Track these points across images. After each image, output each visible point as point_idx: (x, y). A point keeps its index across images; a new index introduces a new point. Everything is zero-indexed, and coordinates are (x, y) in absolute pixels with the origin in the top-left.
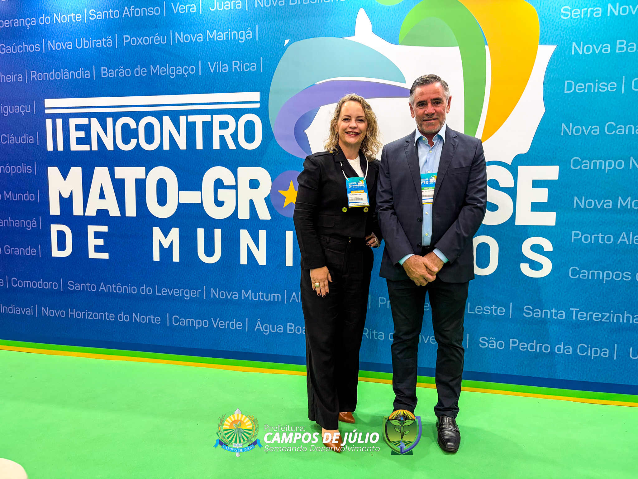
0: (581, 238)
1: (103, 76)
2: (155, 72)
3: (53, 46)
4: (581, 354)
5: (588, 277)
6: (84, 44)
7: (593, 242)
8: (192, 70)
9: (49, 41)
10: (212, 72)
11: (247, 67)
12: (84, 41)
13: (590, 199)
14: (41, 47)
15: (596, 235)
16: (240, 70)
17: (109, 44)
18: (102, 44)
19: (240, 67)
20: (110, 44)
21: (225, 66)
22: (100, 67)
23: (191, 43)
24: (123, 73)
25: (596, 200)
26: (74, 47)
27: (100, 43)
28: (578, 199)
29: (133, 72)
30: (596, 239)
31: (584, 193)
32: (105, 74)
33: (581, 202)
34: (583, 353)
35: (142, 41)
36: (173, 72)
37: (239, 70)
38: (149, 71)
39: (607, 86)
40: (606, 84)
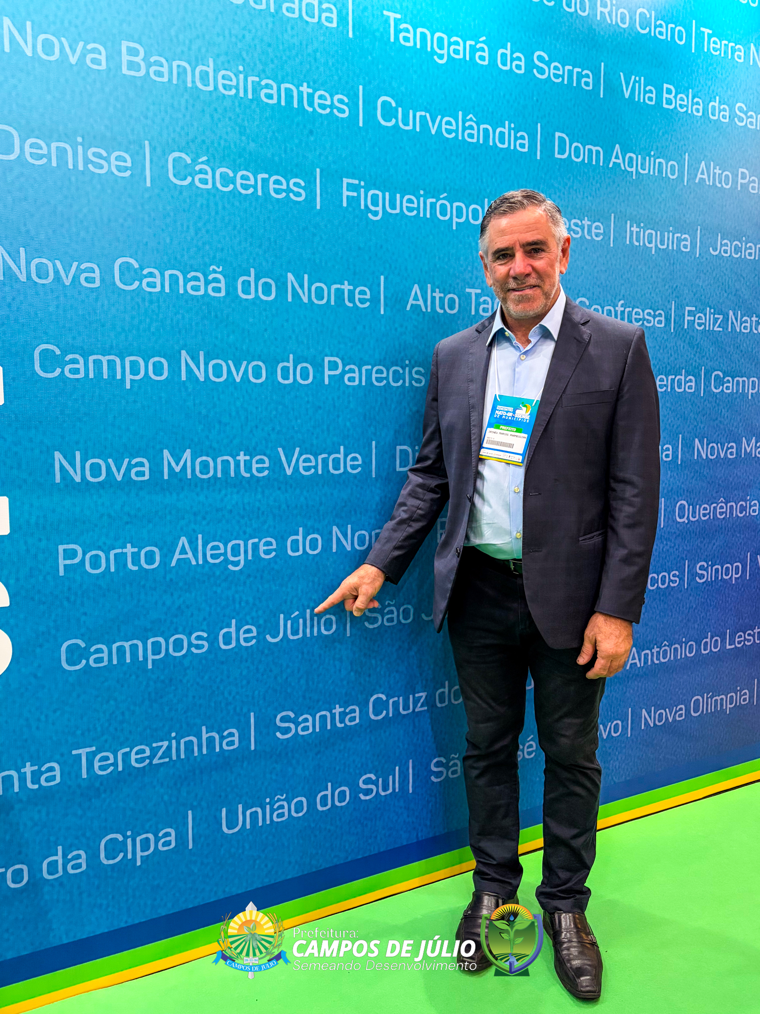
0: (83, 561)
4: (111, 862)
5: (110, 659)
7: (113, 569)
13: (94, 457)
15: (119, 551)
25: (110, 461)
28: (65, 457)
30: (120, 559)
31: (77, 443)
33: (73, 466)
34: (114, 858)
39: (107, 159)
40: (105, 154)
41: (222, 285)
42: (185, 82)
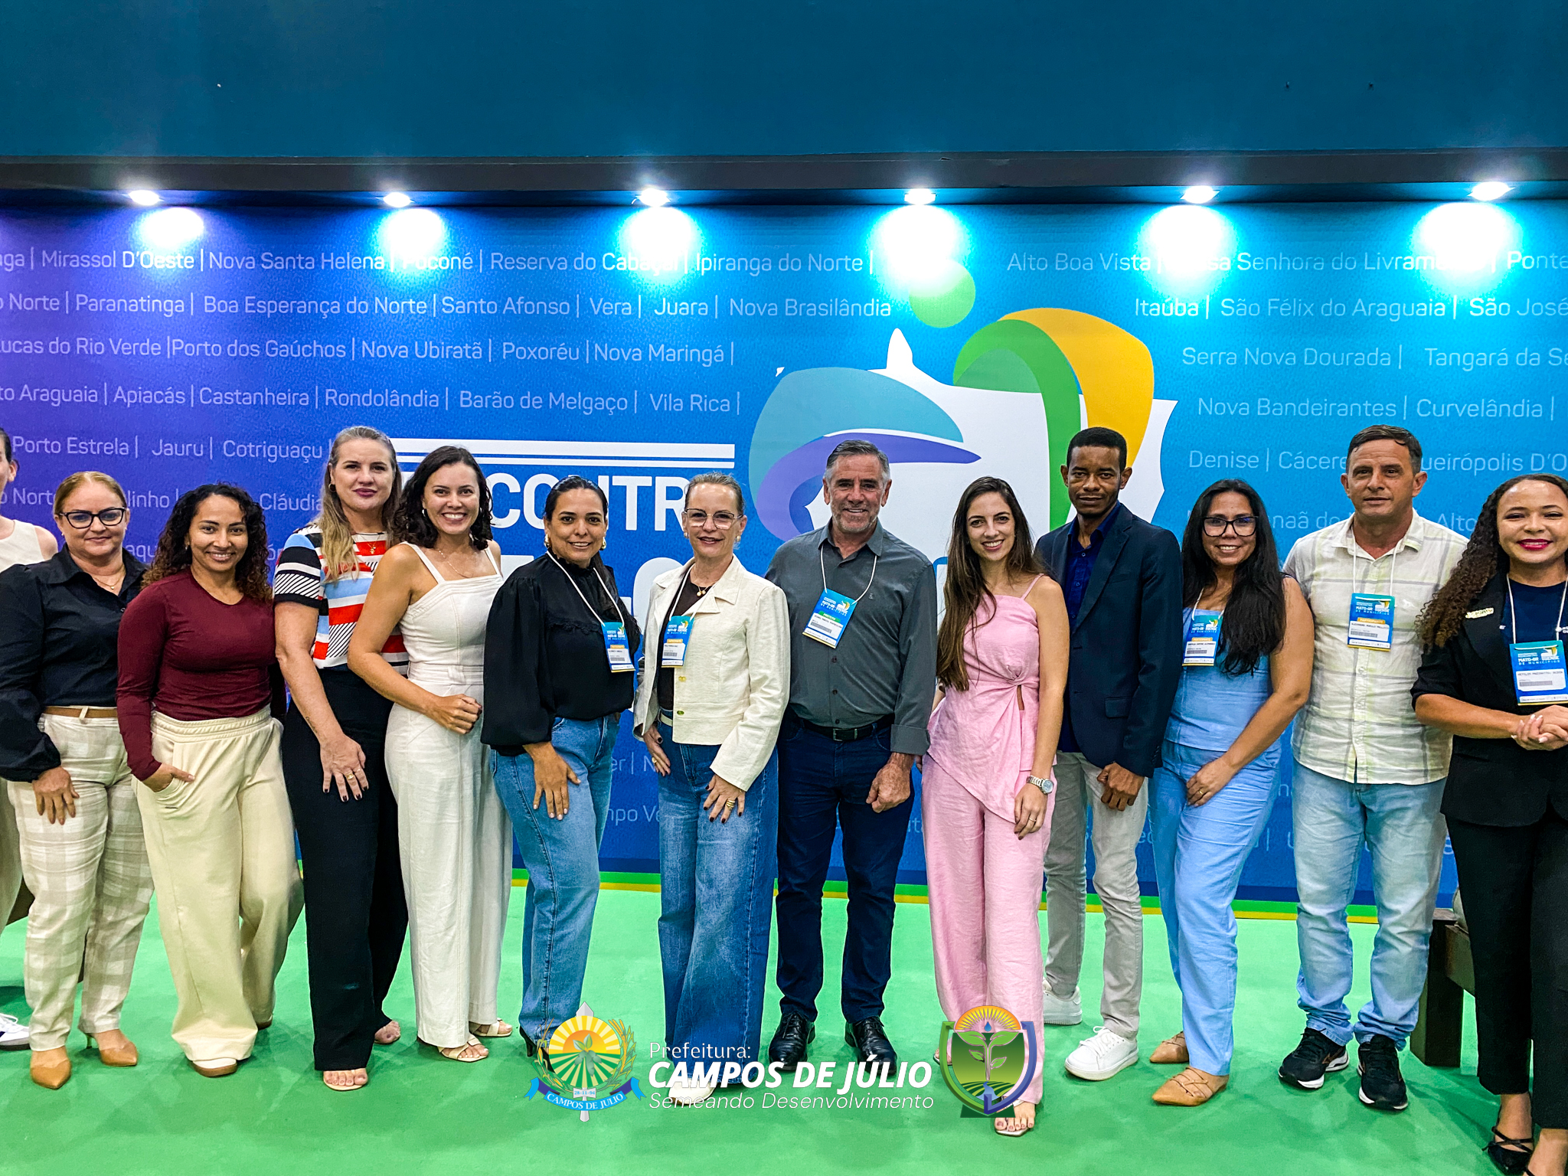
1: (462, 406)
2: (557, 403)
3: (371, 350)
6: (430, 350)
8: (622, 404)
9: (364, 343)
10: (656, 409)
11: (714, 405)
12: (431, 347)
14: (348, 349)
16: (703, 409)
17: (477, 355)
18: (464, 354)
19: (702, 405)
20: (478, 353)
21: (679, 402)
22: (459, 390)
23: (622, 363)
24: (499, 401)
26: (412, 355)
27: (460, 352)
29: (517, 402)
32: (466, 402)
35: (536, 353)
36: (589, 406)
37: (701, 409)
38: (546, 402)
39: (1246, 461)
40: (1245, 457)
41: (1307, 522)
42: (1292, 414)
